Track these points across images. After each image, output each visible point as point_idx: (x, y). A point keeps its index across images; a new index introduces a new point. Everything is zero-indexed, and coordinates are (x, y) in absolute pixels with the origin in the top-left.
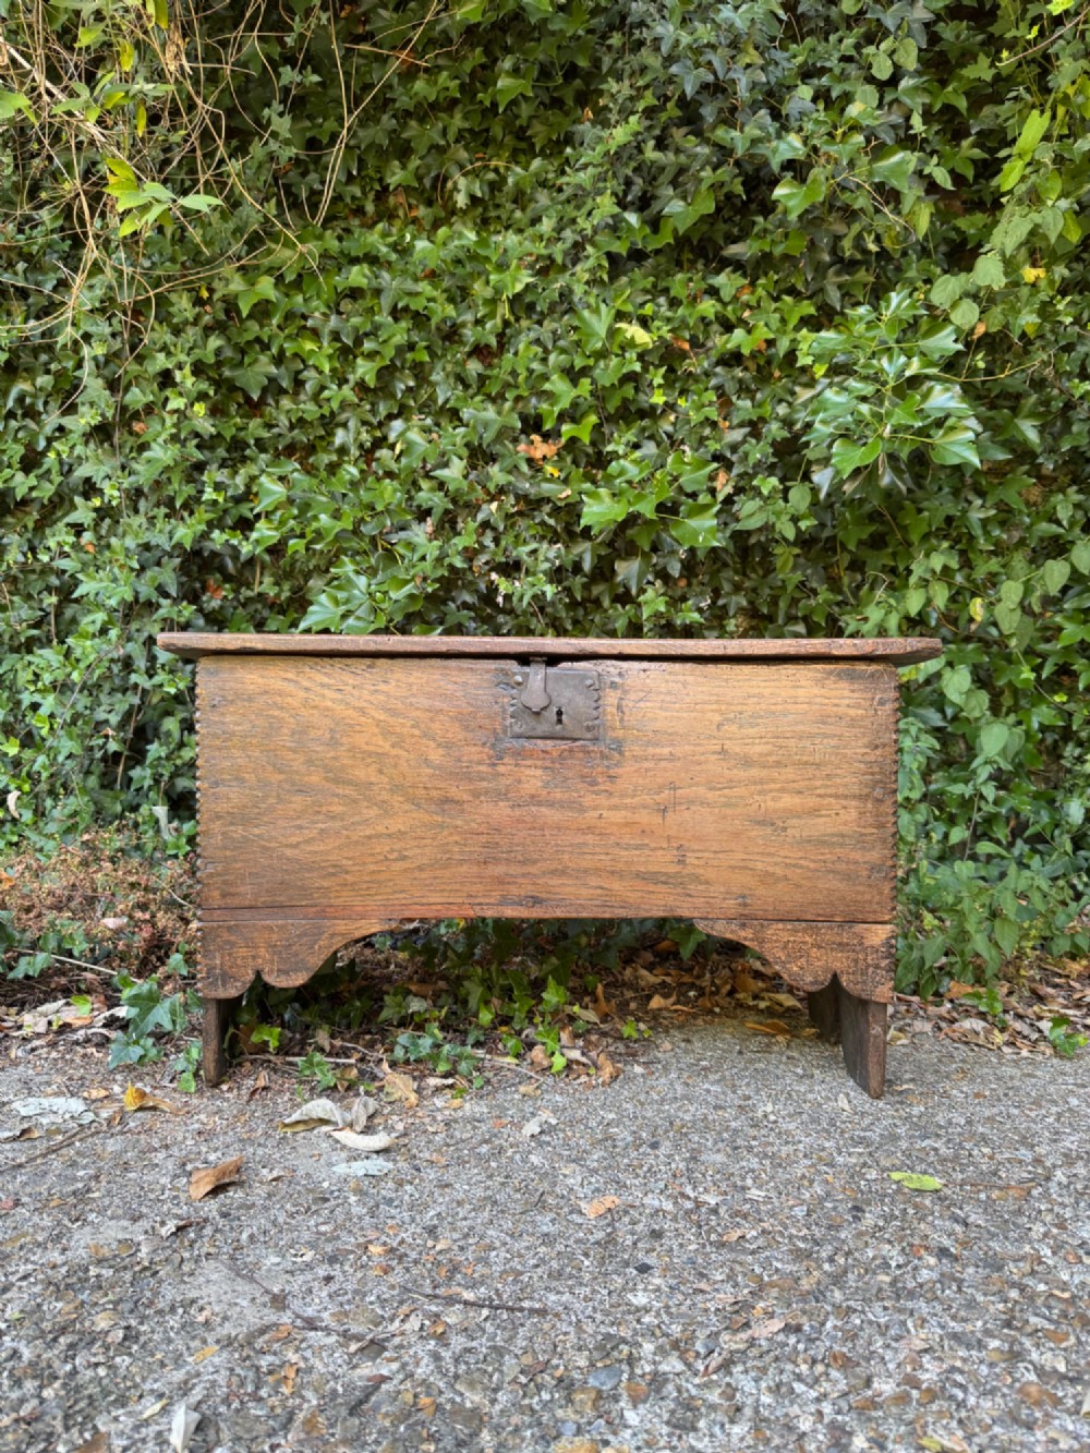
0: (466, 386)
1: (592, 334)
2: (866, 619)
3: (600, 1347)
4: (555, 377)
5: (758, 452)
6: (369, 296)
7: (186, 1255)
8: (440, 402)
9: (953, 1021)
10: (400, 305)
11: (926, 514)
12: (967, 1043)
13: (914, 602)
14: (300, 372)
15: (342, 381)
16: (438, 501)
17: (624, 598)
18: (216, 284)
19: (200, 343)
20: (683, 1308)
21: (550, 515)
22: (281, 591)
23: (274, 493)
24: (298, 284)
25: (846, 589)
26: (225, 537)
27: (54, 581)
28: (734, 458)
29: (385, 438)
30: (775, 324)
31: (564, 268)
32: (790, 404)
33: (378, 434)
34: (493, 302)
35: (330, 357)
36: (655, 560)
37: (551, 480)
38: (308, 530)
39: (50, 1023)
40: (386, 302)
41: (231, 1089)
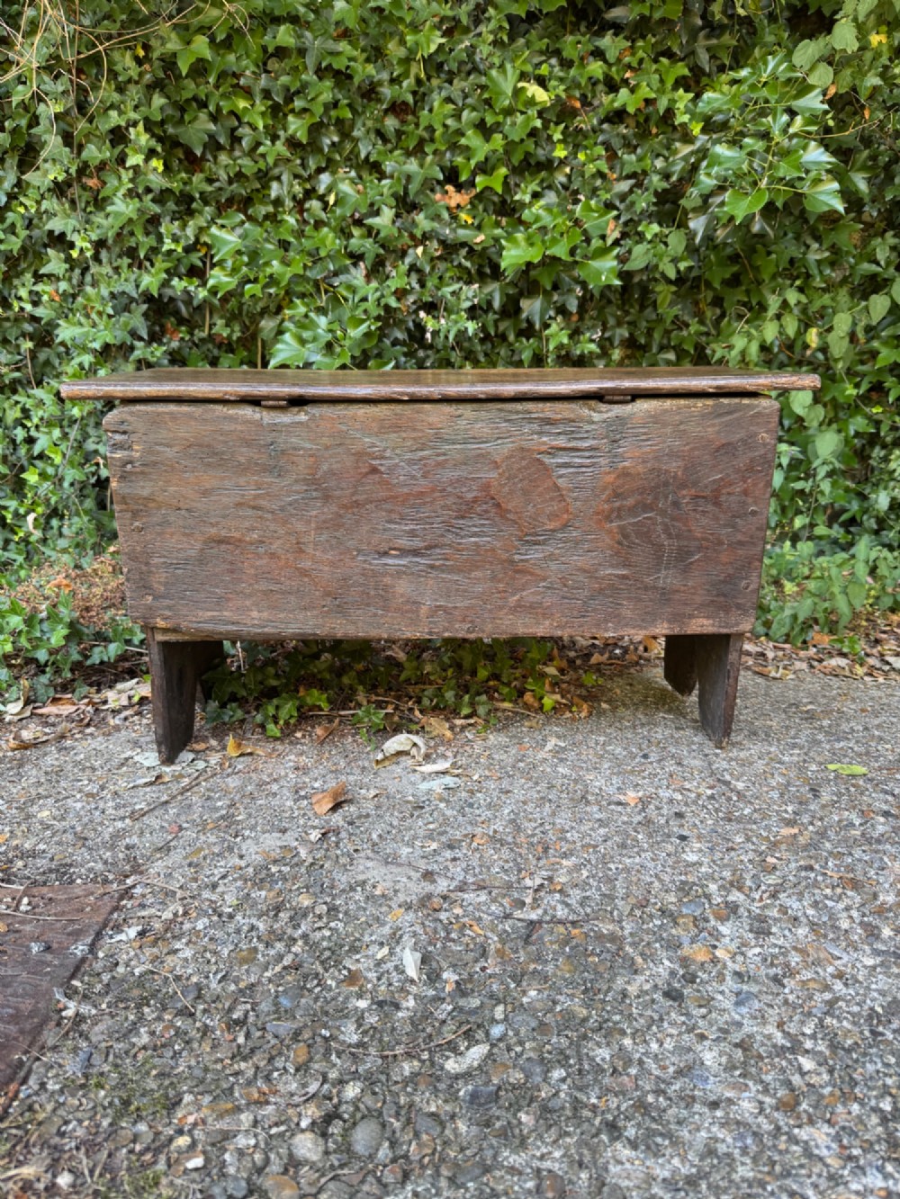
0: (385, 140)
1: (501, 93)
2: (730, 347)
3: (680, 889)
4: (470, 133)
5: (643, 202)
6: (294, 56)
7: (339, 852)
8: (363, 156)
9: (821, 661)
10: (324, 65)
11: (774, 256)
12: (836, 676)
13: (770, 332)
14: (236, 128)
15: (274, 138)
16: (368, 246)
17: (528, 331)
18: (153, 42)
19: (144, 101)
20: (726, 861)
21: (464, 257)
22: (233, 331)
23: (230, 242)
24: (227, 44)
25: (708, 322)
26: (184, 284)
27: (28, 328)
28: (622, 207)
29: (314, 190)
30: (656, 85)
31: (467, 30)
32: (666, 159)
33: (308, 186)
34: (407, 61)
35: (263, 114)
36: (556, 297)
37: (466, 226)
38: (261, 275)
39: (130, 698)
40: (310, 61)
41: (304, 736)
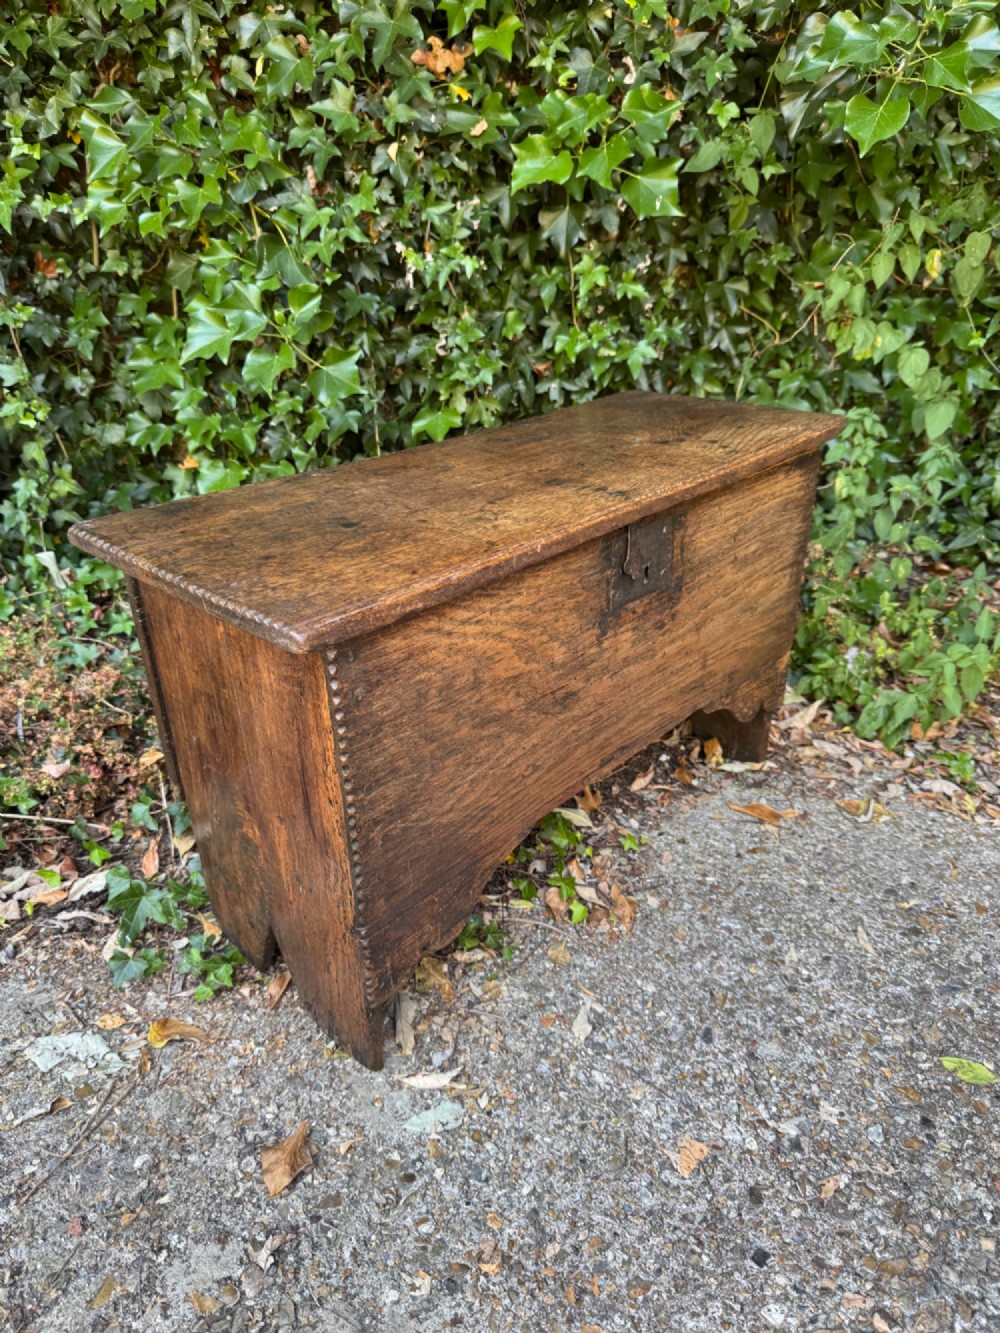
5: (719, 69)
7: (297, 1296)
9: (920, 778)
12: (941, 813)
13: (882, 270)
16: (317, 142)
17: (548, 256)
21: (458, 155)
22: (131, 267)
23: (110, 149)
25: (796, 240)
26: (50, 203)
28: (687, 75)
29: (233, 39)
33: (224, 35)
36: (588, 212)
37: (459, 105)
38: (162, 200)
39: (22, 905)
41: (252, 993)
